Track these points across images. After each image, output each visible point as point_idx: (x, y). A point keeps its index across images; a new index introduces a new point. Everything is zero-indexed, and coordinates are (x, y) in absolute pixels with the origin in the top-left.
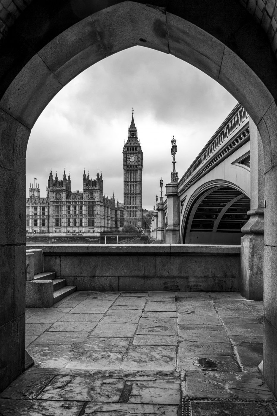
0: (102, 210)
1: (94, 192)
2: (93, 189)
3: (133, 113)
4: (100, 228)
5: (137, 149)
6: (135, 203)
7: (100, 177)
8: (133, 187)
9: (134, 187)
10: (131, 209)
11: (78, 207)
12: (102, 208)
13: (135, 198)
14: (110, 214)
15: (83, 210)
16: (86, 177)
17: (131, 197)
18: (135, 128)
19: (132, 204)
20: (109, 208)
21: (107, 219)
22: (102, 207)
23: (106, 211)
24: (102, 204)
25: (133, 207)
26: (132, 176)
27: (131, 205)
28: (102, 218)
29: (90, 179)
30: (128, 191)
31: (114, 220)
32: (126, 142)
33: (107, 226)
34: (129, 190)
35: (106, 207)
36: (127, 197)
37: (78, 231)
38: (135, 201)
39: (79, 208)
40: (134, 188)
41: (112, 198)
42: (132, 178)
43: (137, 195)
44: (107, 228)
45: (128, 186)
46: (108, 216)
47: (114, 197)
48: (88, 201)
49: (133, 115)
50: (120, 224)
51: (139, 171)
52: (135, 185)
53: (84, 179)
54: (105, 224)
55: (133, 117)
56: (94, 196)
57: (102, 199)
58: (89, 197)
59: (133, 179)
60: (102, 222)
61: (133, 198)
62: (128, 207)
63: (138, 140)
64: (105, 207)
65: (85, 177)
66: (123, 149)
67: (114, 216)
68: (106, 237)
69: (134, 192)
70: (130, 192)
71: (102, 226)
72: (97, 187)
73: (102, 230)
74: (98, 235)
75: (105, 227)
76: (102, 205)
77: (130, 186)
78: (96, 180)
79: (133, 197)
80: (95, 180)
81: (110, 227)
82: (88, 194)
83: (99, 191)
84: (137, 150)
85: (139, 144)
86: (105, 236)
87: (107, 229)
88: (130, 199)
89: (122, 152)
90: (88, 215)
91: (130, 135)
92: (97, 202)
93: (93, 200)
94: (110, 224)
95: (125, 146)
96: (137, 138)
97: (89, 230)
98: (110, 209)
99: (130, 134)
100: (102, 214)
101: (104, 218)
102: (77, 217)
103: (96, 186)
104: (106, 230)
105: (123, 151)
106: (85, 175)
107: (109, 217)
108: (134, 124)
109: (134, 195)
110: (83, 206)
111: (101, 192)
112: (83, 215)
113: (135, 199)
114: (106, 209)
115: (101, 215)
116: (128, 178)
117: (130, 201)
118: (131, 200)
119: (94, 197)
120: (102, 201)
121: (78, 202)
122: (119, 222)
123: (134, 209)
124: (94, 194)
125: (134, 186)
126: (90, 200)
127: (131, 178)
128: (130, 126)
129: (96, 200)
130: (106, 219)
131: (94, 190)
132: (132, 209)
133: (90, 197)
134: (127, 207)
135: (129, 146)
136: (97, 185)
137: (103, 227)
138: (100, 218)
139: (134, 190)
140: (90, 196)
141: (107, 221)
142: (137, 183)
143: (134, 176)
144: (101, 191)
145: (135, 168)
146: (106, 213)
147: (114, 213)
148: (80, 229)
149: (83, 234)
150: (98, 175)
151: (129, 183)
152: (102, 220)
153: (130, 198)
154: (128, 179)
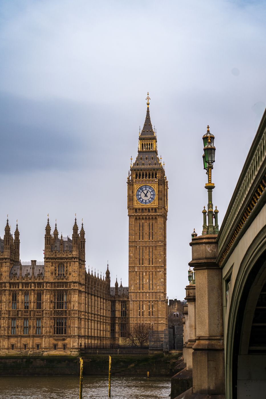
0: (83, 301)
1: (67, 263)
2: (65, 256)
3: (148, 104)
4: (79, 339)
5: (156, 174)
6: (151, 287)
7: (79, 232)
8: (148, 253)
10: (143, 298)
11: (33, 294)
12: (83, 298)
13: (151, 276)
14: (101, 308)
15: (44, 300)
16: (52, 232)
17: (143, 274)
18: (152, 133)
19: (146, 289)
20: (98, 297)
21: (95, 321)
22: (83, 295)
23: (92, 302)
24: (82, 289)
26: (146, 229)
27: (143, 289)
28: (83, 317)
29: (59, 237)
30: (137, 262)
31: (109, 321)
32: (134, 161)
33: (93, 335)
34: (139, 259)
35: (92, 295)
36: (135, 273)
37: (33, 345)
38: (151, 281)
39: (36, 296)
40: (149, 255)
41: (105, 276)
42: (146, 233)
43: (156, 269)
44: (95, 340)
45: (138, 250)
46: (95, 315)
47: (108, 273)
48: (55, 283)
49: (148, 107)
50: (121, 331)
51: (160, 220)
53: (48, 236)
55: (148, 112)
56: (67, 271)
57: (84, 277)
58: (55, 274)
59: (148, 237)
60: (83, 326)
61: (148, 276)
62: (138, 294)
63: (159, 156)
64: (90, 295)
65: (49, 232)
66: (128, 176)
67: (109, 314)
71: (83, 333)
72: (74, 253)
73: (83, 344)
74: (74, 353)
75: (89, 337)
77: (141, 251)
78: (71, 239)
79: (148, 274)
80: (69, 239)
81: (100, 337)
82: (55, 267)
83: (78, 260)
84: (156, 177)
85: (160, 164)
87: (93, 342)
88: (141, 278)
89: (127, 181)
90: (53, 312)
92: (72, 284)
93: (65, 280)
94: (100, 330)
95: (132, 169)
96: (156, 152)
97: (55, 342)
98: (101, 298)
99: (142, 146)
100: (83, 309)
101: (87, 317)
102: (30, 315)
103: (71, 251)
104: (91, 343)
105: (129, 178)
106: (48, 229)
107: (98, 315)
108: (150, 125)
109: (149, 269)
110: (43, 293)
111: (82, 263)
112: (44, 312)
113: (151, 278)
114: (92, 299)
115: (81, 312)
116: (138, 234)
117: (141, 281)
118: (145, 280)
119: (67, 274)
120: (83, 282)
121: (33, 285)
122: (119, 326)
124: (67, 267)
125: (151, 250)
126: (58, 279)
127: (144, 234)
128: (142, 128)
129: (70, 281)
130: (92, 320)
131: (67, 259)
132: (146, 299)
133: (59, 274)
134: (136, 295)
135: (140, 170)
136: (74, 249)
137: (84, 337)
138: (79, 318)
139: (151, 259)
140: (59, 272)
141: (93, 325)
142: (156, 243)
143: (151, 231)
144: (82, 261)
145: (153, 214)
146: (92, 308)
147: (110, 308)
148: (37, 341)
149: (43, 351)
150: (75, 228)
151: (139, 244)
152: (83, 322)
153: (141, 276)
154: (137, 237)
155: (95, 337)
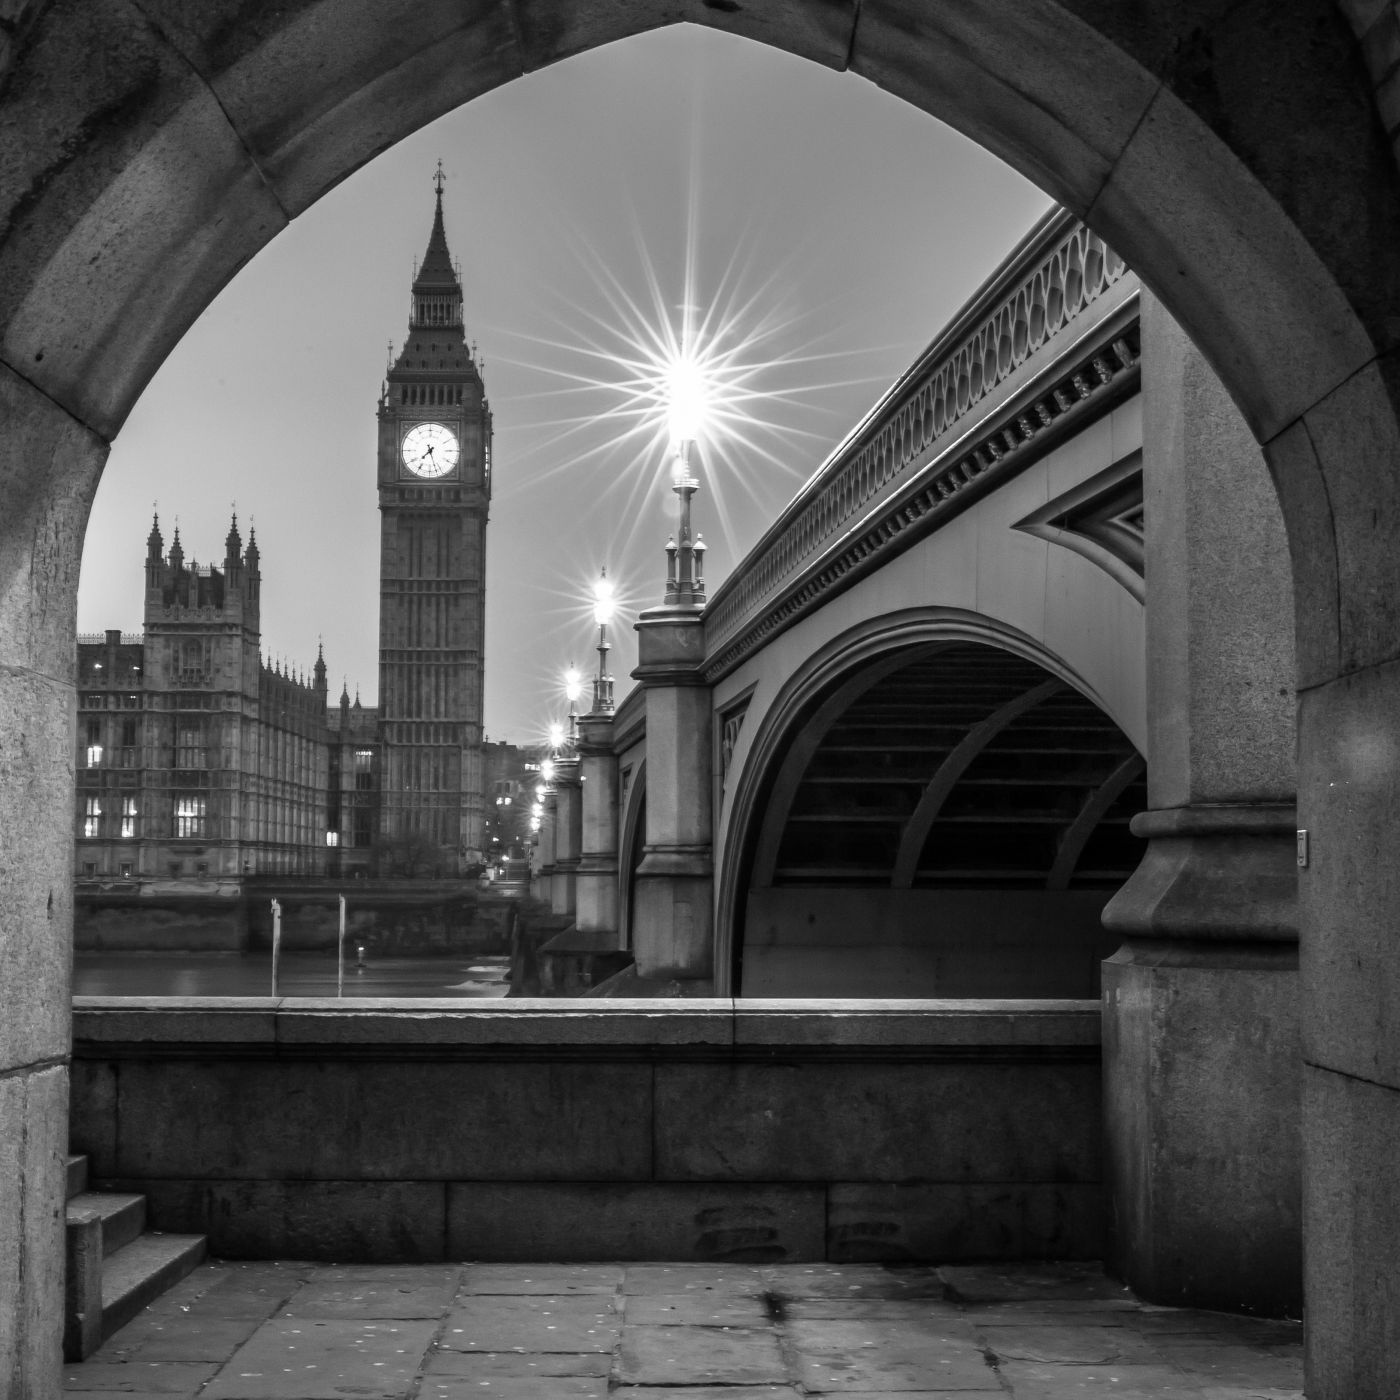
0: (253, 747)
1: (209, 641)
2: (202, 620)
3: (439, 191)
4: (241, 849)
5: (460, 393)
6: (442, 709)
7: (242, 554)
8: (433, 615)
9: (438, 611)
10: (418, 740)
11: (111, 724)
12: (253, 737)
13: (442, 678)
14: (300, 767)
15: (144, 742)
16: (166, 552)
17: (419, 673)
18: (450, 274)
19: (428, 713)
20: (293, 734)
22: (254, 729)
23: (276, 748)
24: (252, 712)
25: (432, 728)
26: (430, 547)
27: (419, 715)
28: (253, 789)
29: (186, 564)
30: (405, 639)
31: (321, 801)
32: (398, 353)
33: (279, 840)
34: (410, 629)
35: (276, 729)
36: (396, 670)
37: (111, 868)
38: (442, 693)
39: (120, 730)
40: (437, 620)
41: (313, 675)
42: (429, 559)
43: (455, 658)
44: (283, 852)
45: (406, 605)
46: (284, 783)
47: (321, 668)
48: (174, 694)
49: (439, 201)
50: (357, 828)
51: (470, 524)
52: (447, 603)
53: (154, 562)
54: (270, 826)
55: (439, 214)
56: (208, 661)
57: (255, 679)
58: (176, 669)
59: (433, 568)
60: (252, 814)
61: (433, 679)
62: (405, 726)
63: (468, 341)
64: (271, 730)
65: (159, 551)
66: (379, 396)
67: (322, 783)
68: (276, 908)
69: (438, 645)
70: (419, 643)
71: (251, 835)
72: (229, 612)
73: (252, 865)
74: (229, 890)
75: (267, 846)
76: (254, 715)
77: (415, 607)
78: (222, 571)
79: (433, 672)
80: (214, 570)
81: (299, 847)
82: (176, 652)
83: (239, 632)
84: (459, 401)
85: (472, 364)
86: (274, 902)
87: (279, 859)
88: (415, 684)
89: (376, 409)
90: (169, 775)
91: (422, 313)
92: (224, 700)
93: (203, 688)
94: (299, 827)
95: (392, 377)
96: (459, 330)
97: (175, 859)
98: (301, 737)
99: (421, 309)
100: (252, 769)
101: (262, 791)
102: (105, 784)
103: (220, 606)
104: (275, 863)
105: (381, 402)
106: (155, 542)
107: (292, 785)
108: (445, 253)
109: (438, 659)
110: (141, 722)
111: (250, 639)
112: (145, 774)
113: (442, 684)
114: (276, 741)
115: (248, 775)
116: (407, 561)
117: (414, 693)
118: (424, 690)
119: (208, 670)
120: (253, 692)
121: (111, 699)
122: (350, 814)
123: (437, 740)
124: (209, 651)
125: (443, 606)
126: (184, 685)
127: (425, 560)
128: (421, 262)
129: (216, 689)
130: (276, 799)
131: (208, 627)
132: (428, 741)
133: (185, 671)
134: (400, 731)
135: (414, 379)
136: (229, 599)
137: (255, 844)
138: (241, 793)
139: (443, 631)
140: (185, 664)
141: (280, 812)
142: (456, 588)
143: (444, 552)
144: (251, 635)
145: (448, 505)
146: (276, 766)
147: (323, 766)
148: (123, 856)
149: (140, 884)
150: (233, 541)
151: (411, 588)
152: (252, 805)
153: (414, 677)
154: (406, 569)
155: (283, 845)
